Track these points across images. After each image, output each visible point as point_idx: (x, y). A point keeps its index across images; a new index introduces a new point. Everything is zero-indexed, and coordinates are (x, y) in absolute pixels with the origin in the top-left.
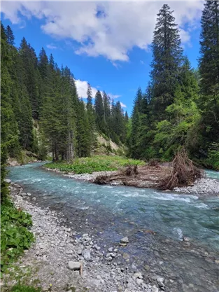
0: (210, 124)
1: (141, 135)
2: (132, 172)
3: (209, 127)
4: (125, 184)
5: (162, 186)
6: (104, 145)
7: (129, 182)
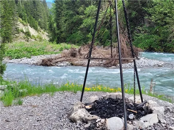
0: (134, 10)
1: (66, 20)
2: (78, 53)
3: (134, 13)
4: (72, 64)
5: (108, 64)
6: (22, 31)
7: (76, 62)
